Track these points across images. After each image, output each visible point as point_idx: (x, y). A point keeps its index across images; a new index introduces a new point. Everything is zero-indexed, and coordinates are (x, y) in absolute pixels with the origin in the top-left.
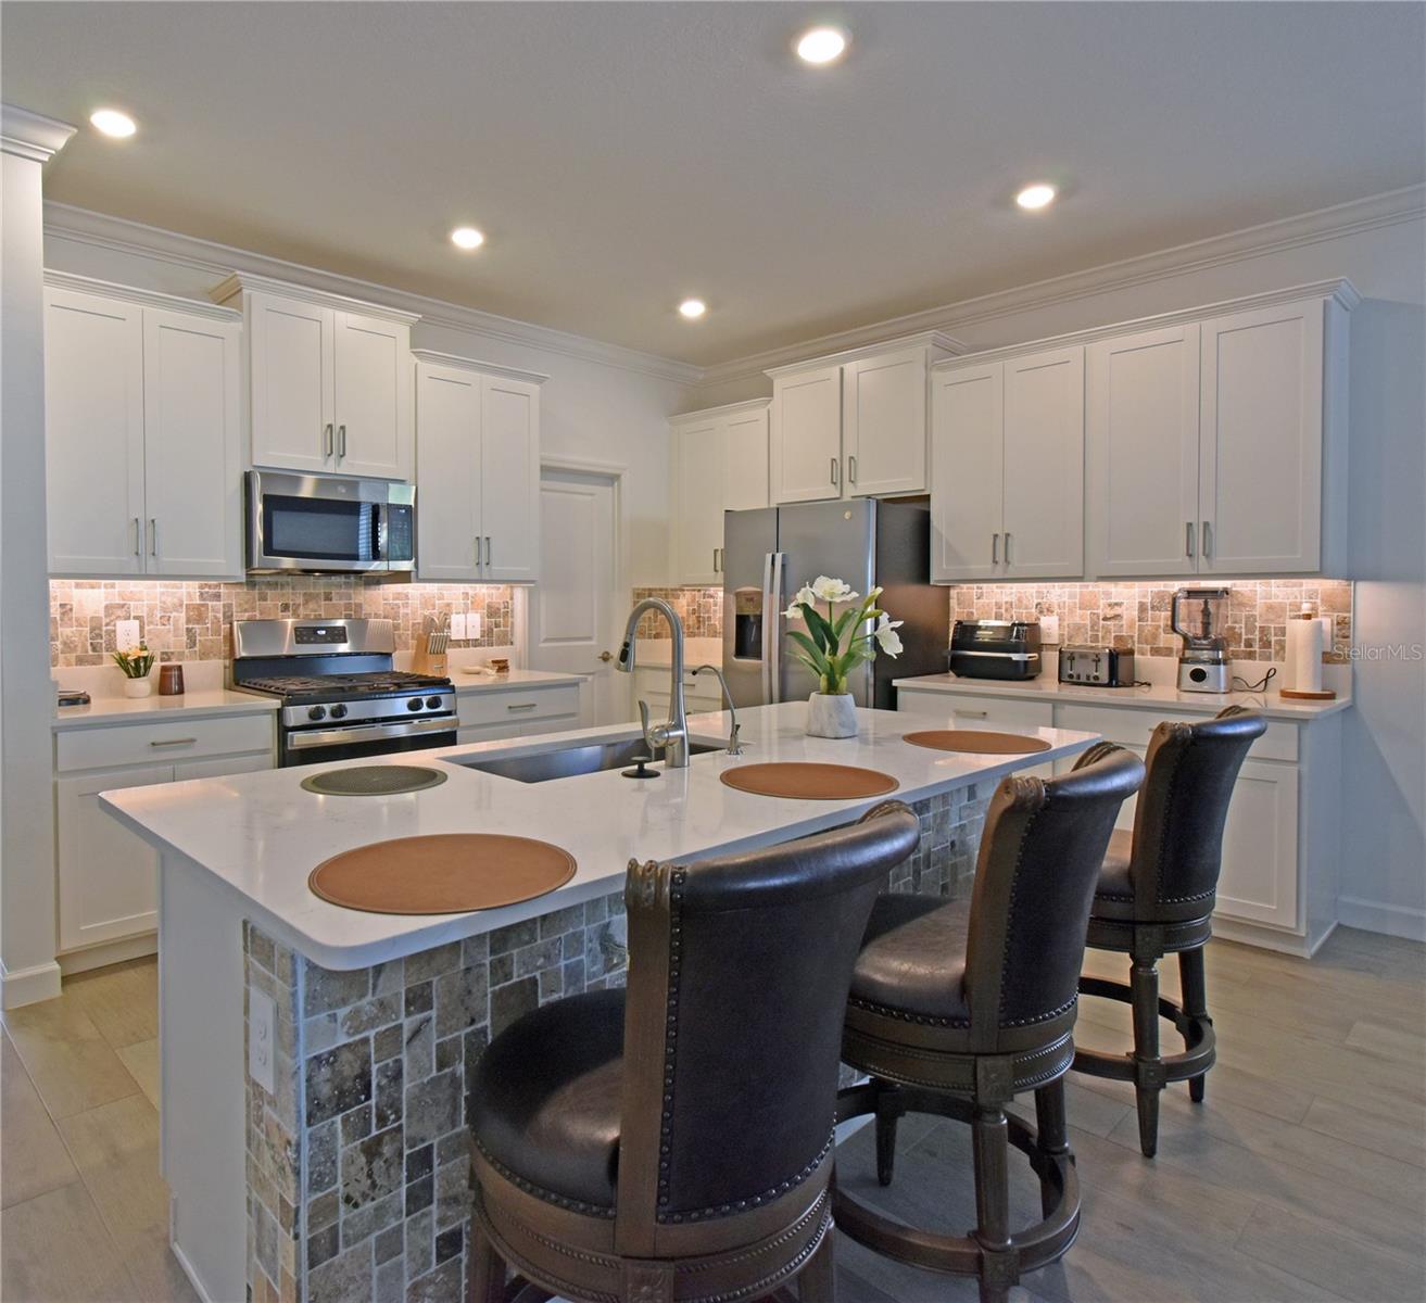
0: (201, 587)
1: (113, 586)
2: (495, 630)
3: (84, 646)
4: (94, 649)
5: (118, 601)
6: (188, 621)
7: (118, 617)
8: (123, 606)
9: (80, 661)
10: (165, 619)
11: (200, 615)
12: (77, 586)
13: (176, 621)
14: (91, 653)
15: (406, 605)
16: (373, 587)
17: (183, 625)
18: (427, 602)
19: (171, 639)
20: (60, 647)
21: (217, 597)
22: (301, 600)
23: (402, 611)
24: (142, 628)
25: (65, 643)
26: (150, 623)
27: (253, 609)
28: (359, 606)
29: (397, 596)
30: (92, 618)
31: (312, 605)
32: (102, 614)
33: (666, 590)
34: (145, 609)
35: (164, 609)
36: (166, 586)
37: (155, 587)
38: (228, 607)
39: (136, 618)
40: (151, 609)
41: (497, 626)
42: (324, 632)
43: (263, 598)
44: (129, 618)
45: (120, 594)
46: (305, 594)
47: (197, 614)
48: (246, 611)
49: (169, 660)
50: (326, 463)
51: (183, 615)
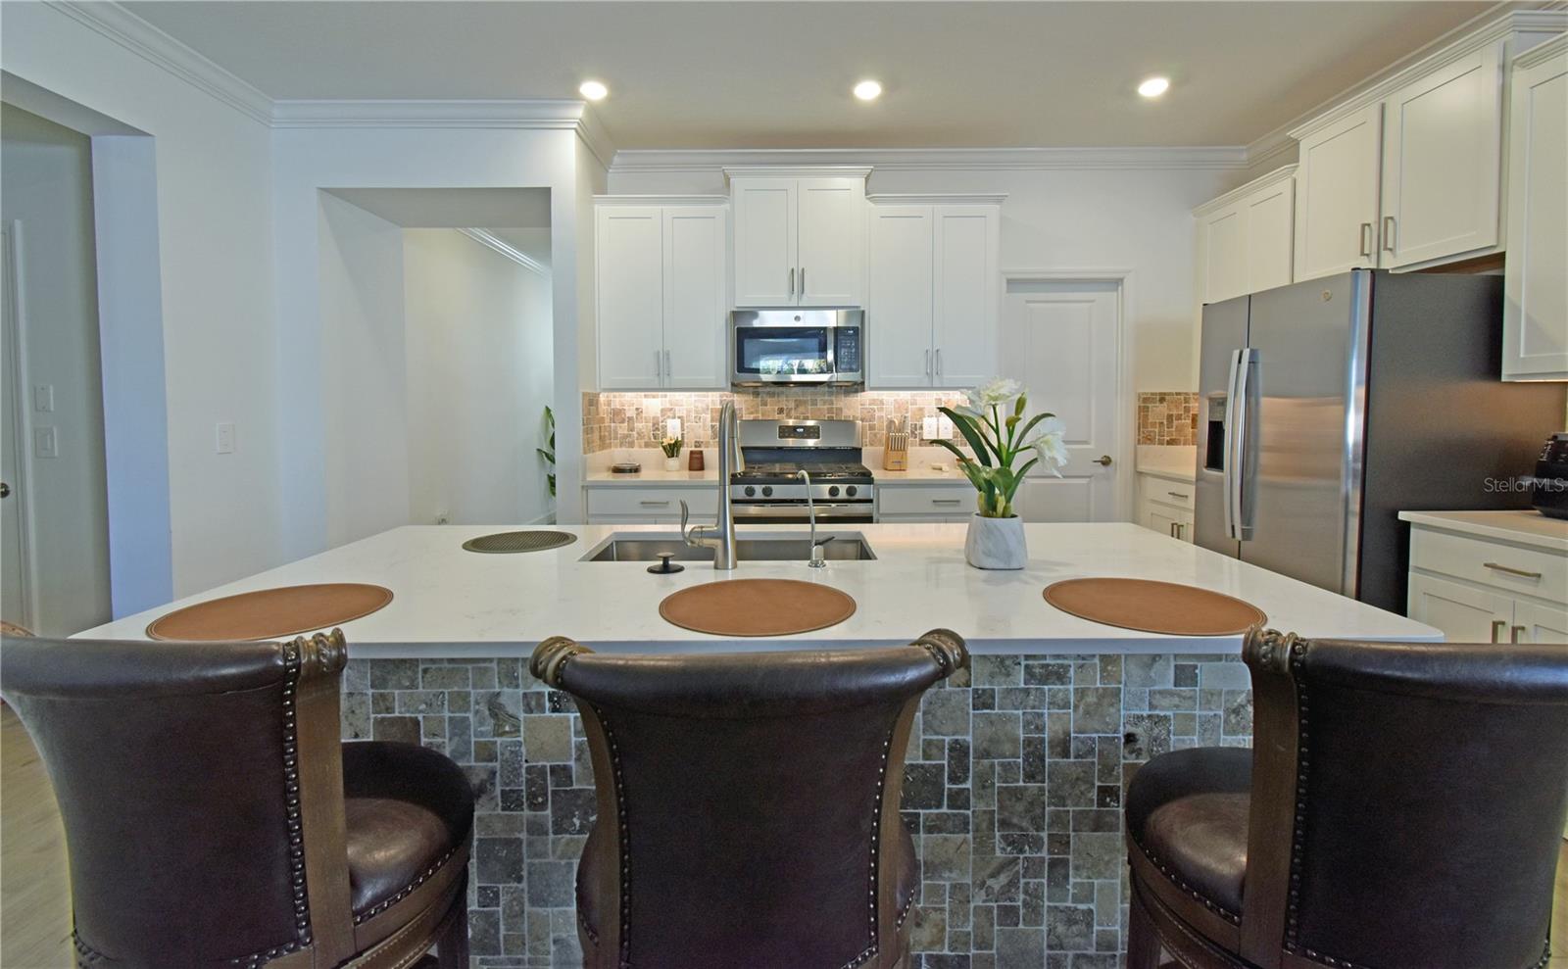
0: (721, 396)
1: (666, 396)
3: (648, 435)
4: (655, 438)
5: (668, 406)
6: (712, 420)
7: (669, 417)
8: (672, 409)
9: (647, 445)
10: (698, 419)
12: (645, 396)
13: (705, 420)
14: (653, 440)
15: (881, 409)
16: (852, 395)
17: (709, 423)
18: (900, 406)
19: (701, 432)
20: (636, 435)
22: (792, 405)
23: (877, 414)
24: (682, 424)
25: (639, 433)
26: (688, 421)
27: (757, 412)
29: (873, 402)
30: (654, 417)
31: (801, 409)
32: (660, 414)
34: (685, 412)
35: (697, 412)
36: (698, 396)
37: (691, 396)
39: (679, 418)
40: (689, 411)
42: (802, 430)
43: (765, 404)
44: (674, 418)
45: (669, 401)
46: (796, 400)
48: (752, 413)
49: (700, 446)
51: (709, 416)
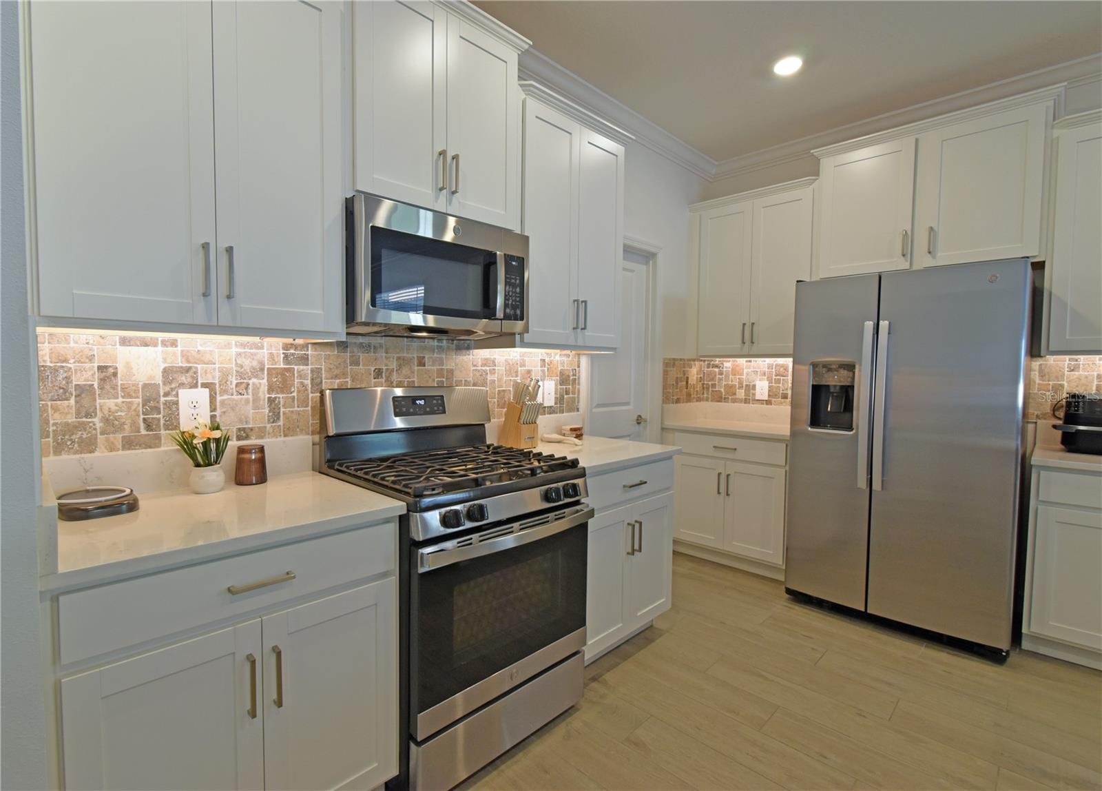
0: (286, 347)
1: (174, 343)
2: (565, 396)
3: (134, 424)
4: (148, 427)
5: (180, 363)
6: (270, 390)
7: (182, 385)
8: (188, 370)
9: (129, 444)
10: (243, 387)
11: (284, 381)
12: (124, 342)
13: (256, 389)
14: (143, 432)
15: (493, 372)
16: (464, 352)
17: (264, 394)
18: (511, 369)
19: (250, 411)
20: (99, 425)
21: (304, 360)
22: (394, 365)
23: (490, 378)
24: (212, 399)
25: (106, 420)
26: (224, 392)
27: (344, 375)
28: (451, 372)
29: (486, 362)
30: (145, 386)
31: (405, 371)
32: (159, 379)
33: (684, 360)
34: (217, 374)
35: (241, 375)
36: (243, 345)
37: (228, 346)
38: (316, 372)
39: (204, 385)
40: (225, 375)
41: (567, 393)
42: (422, 402)
43: (355, 362)
44: (195, 386)
45: (183, 354)
46: (399, 358)
47: (280, 380)
48: (336, 377)
49: (247, 437)
50: (437, 198)
51: (265, 381)
